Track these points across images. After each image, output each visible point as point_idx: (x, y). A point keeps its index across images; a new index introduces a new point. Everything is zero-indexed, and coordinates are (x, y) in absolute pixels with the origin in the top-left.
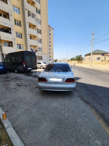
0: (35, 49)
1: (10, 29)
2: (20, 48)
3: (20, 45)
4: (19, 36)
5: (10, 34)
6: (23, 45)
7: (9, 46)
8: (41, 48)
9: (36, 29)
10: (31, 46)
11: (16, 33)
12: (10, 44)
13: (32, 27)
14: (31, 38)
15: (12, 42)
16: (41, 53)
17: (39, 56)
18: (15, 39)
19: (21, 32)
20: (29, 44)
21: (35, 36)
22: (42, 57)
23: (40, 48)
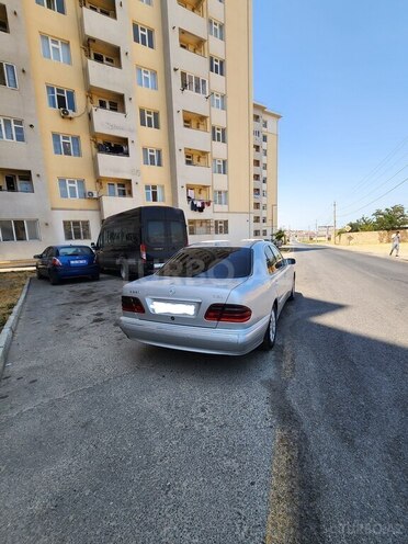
0: (203, 197)
1: (125, 141)
2: (155, 199)
3: (154, 187)
4: (153, 158)
5: (125, 158)
6: (163, 187)
7: (123, 194)
8: (226, 192)
9: (209, 129)
10: (190, 187)
11: (145, 150)
12: (125, 187)
13: (194, 123)
14: (188, 163)
15: (129, 181)
16: (224, 208)
17: (216, 222)
18: (138, 172)
19: (159, 147)
20: (181, 182)
21: (204, 153)
22: (226, 222)
23: (220, 192)
